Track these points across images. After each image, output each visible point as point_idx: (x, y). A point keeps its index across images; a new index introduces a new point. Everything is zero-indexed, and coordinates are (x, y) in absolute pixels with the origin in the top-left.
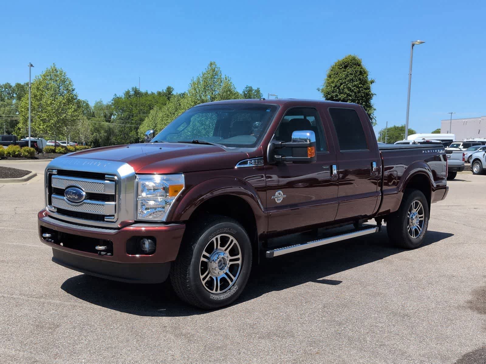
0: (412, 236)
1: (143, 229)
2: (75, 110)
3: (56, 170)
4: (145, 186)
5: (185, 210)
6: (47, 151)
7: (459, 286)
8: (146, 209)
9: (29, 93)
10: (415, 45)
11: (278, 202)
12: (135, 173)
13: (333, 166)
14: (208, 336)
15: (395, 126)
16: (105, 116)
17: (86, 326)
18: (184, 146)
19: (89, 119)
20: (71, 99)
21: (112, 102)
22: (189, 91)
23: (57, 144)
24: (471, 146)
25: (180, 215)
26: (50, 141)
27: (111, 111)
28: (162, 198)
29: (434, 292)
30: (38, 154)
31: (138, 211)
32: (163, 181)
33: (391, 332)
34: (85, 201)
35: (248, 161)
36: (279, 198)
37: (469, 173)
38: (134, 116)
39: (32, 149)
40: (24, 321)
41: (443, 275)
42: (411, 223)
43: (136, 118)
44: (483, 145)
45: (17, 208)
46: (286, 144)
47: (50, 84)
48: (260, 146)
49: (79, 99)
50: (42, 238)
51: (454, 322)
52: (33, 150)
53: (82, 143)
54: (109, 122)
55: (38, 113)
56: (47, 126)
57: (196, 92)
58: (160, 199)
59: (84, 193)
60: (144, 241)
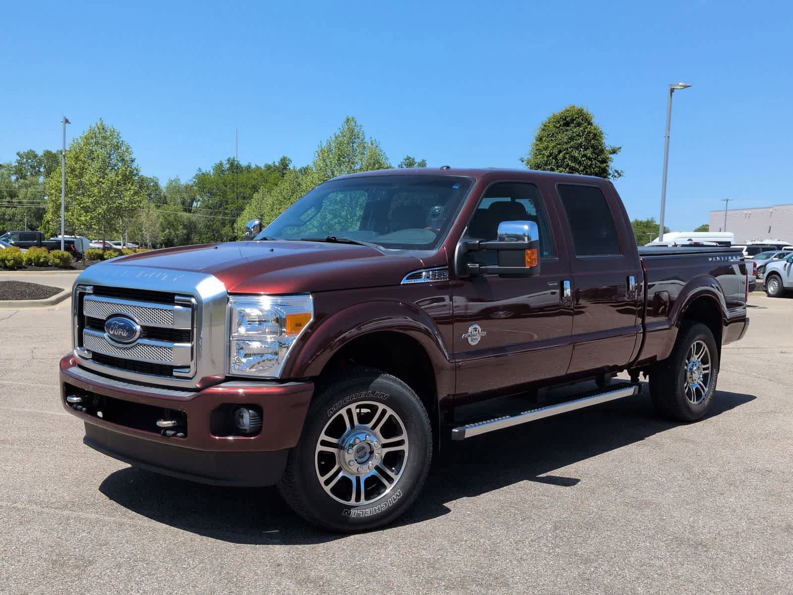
0: (691, 400)
1: (241, 391)
2: (136, 193)
3: (92, 287)
4: (244, 316)
5: (313, 356)
6: (90, 256)
7: (781, 489)
8: (246, 356)
9: (63, 164)
10: (675, 90)
11: (473, 344)
12: (228, 292)
13: (565, 282)
14: (355, 584)
15: (636, 220)
16: (183, 203)
17: (140, 564)
18: (312, 246)
19: (158, 207)
20: (129, 176)
21: (194, 180)
22: (315, 164)
23: (106, 246)
24: (760, 253)
25: (305, 366)
26: (97, 241)
27: (193, 194)
28: (274, 337)
29: (741, 500)
30: (77, 261)
31: (232, 359)
32: (276, 308)
33: (678, 577)
34: (139, 341)
35: (421, 273)
36: (474, 337)
37: (761, 295)
38: (228, 203)
39: (67, 254)
40: (31, 553)
41: (751, 470)
42: (690, 378)
43: (231, 207)
44: (778, 250)
45: (35, 348)
46: (487, 244)
47: (96, 151)
48: (442, 247)
49: (142, 174)
50: (67, 404)
51: (784, 557)
52: (68, 256)
53: (146, 245)
54: (190, 211)
55: (77, 197)
56: (92, 218)
57: (327, 165)
58: (271, 338)
59: (138, 328)
60: (241, 412)
